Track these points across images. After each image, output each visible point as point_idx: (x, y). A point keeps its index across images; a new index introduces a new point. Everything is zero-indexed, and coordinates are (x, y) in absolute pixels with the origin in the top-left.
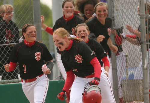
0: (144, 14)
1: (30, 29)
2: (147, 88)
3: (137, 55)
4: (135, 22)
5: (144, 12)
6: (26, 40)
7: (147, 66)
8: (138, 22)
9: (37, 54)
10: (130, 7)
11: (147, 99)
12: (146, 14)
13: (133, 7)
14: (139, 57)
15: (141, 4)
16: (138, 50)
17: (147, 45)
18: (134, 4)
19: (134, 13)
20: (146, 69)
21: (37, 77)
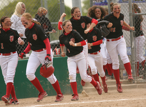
0: (132, 12)
1: (7, 20)
2: (134, 61)
3: (128, 39)
4: (126, 18)
5: (132, 11)
6: (4, 28)
7: (134, 46)
8: (128, 18)
9: (11, 37)
10: (123, 8)
11: (134, 68)
12: (133, 12)
13: (124, 8)
14: (128, 40)
15: (129, 6)
16: (128, 36)
17: (134, 32)
18: (125, 6)
19: (125, 12)
20: (133, 48)
21: (11, 53)
